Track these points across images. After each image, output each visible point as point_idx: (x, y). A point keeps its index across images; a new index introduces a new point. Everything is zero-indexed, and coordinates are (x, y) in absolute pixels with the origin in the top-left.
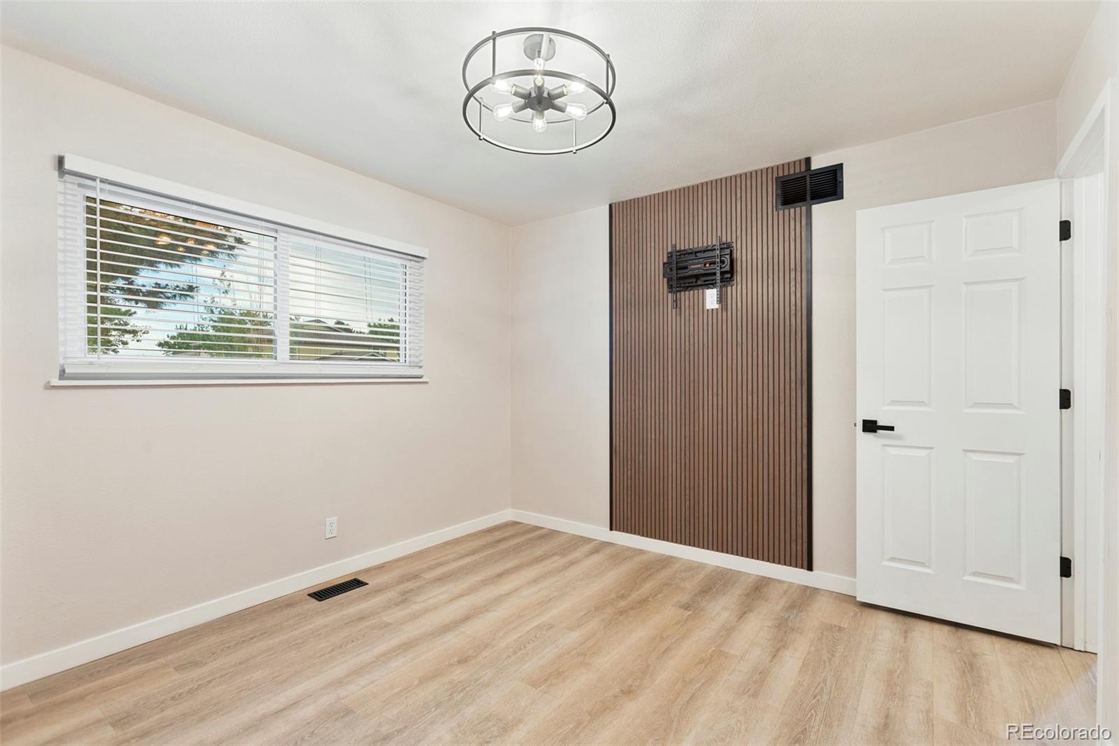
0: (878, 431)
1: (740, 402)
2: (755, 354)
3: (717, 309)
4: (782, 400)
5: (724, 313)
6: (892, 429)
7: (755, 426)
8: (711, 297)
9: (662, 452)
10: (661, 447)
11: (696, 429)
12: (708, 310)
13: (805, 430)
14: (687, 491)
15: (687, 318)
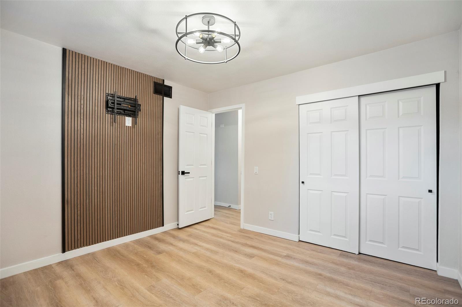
0: (185, 174)
1: (140, 167)
2: (145, 147)
3: (131, 127)
4: (154, 166)
5: (134, 129)
6: (189, 173)
7: (145, 177)
8: (128, 121)
9: (101, 196)
10: (101, 194)
11: (121, 181)
12: (126, 126)
13: (161, 176)
14: (116, 212)
15: (116, 128)
